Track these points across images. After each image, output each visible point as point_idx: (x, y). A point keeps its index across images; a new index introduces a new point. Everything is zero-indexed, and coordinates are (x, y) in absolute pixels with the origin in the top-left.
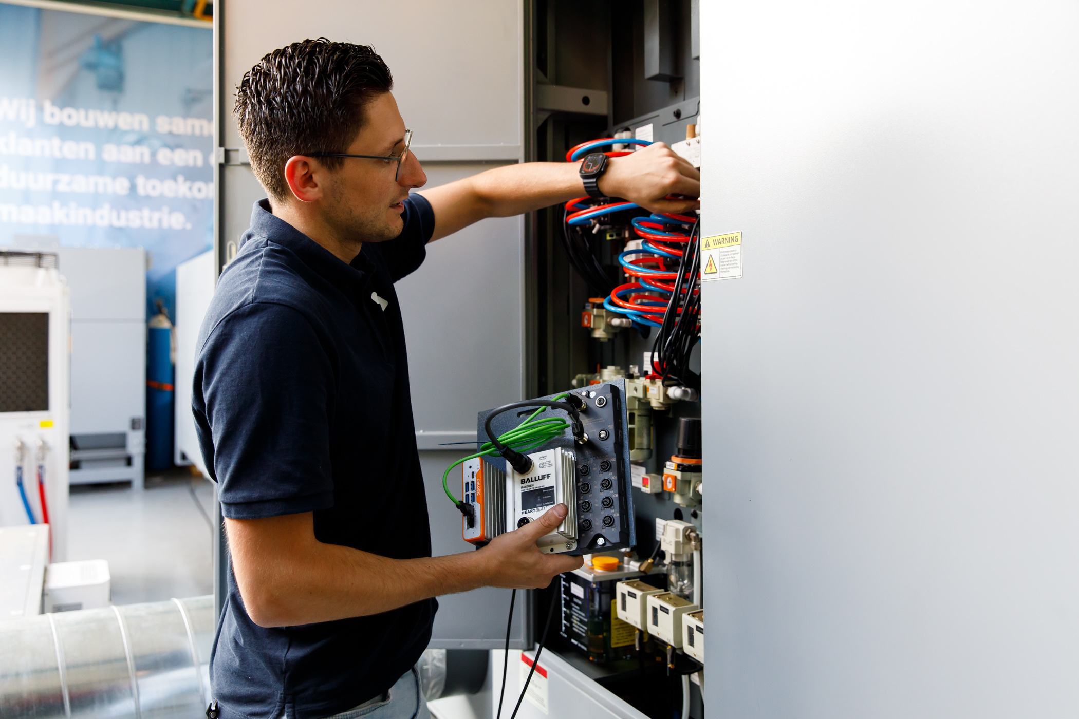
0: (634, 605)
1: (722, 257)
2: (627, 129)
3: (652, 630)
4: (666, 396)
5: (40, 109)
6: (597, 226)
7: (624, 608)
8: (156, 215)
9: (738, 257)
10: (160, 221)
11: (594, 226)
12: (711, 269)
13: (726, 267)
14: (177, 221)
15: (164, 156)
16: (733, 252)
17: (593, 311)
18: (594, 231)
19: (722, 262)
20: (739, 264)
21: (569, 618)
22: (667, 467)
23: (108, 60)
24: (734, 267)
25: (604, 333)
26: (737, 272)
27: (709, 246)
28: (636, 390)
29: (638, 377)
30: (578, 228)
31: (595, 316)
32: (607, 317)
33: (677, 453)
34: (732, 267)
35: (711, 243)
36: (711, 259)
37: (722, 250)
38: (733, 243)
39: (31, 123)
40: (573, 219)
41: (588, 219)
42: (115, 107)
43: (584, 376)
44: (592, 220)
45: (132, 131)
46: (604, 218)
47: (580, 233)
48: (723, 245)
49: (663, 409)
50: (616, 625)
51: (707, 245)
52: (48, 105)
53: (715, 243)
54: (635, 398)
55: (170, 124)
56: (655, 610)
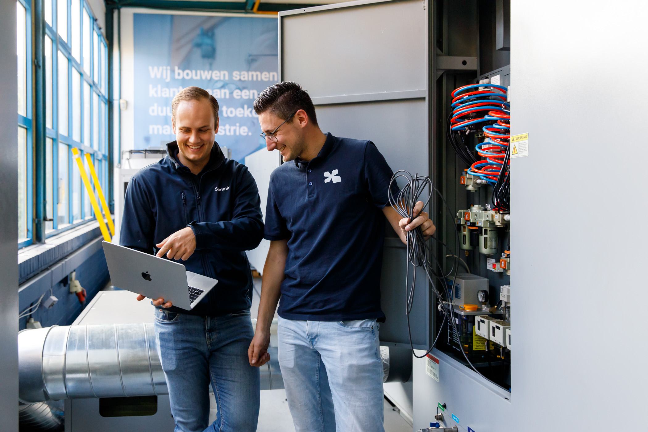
0: (484, 326)
1: (520, 146)
2: (487, 78)
3: (492, 338)
4: (503, 219)
5: (173, 71)
6: (468, 130)
7: (479, 329)
8: (233, 128)
9: (527, 146)
10: (235, 131)
11: (467, 130)
12: (515, 152)
13: (522, 151)
14: (243, 131)
15: (237, 94)
16: (524, 144)
17: (466, 176)
18: (467, 133)
19: (520, 148)
20: (527, 149)
21: (451, 335)
22: (502, 256)
23: (207, 41)
24: (525, 151)
25: (472, 187)
26: (526, 153)
27: (514, 140)
28: (488, 217)
29: (490, 210)
30: (459, 132)
31: (467, 178)
32: (474, 179)
33: (508, 249)
34: (524, 151)
35: (515, 139)
36: (515, 147)
37: (520, 142)
38: (524, 139)
39: (168, 80)
40: (455, 127)
41: (464, 127)
42: (211, 69)
43: (462, 211)
44: (466, 127)
45: (220, 80)
46: (472, 126)
47: (460, 134)
48: (520, 140)
49: (502, 227)
50: (476, 339)
51: (513, 140)
52: (176, 68)
53: (517, 139)
54: (487, 221)
55: (240, 75)
56: (493, 328)
